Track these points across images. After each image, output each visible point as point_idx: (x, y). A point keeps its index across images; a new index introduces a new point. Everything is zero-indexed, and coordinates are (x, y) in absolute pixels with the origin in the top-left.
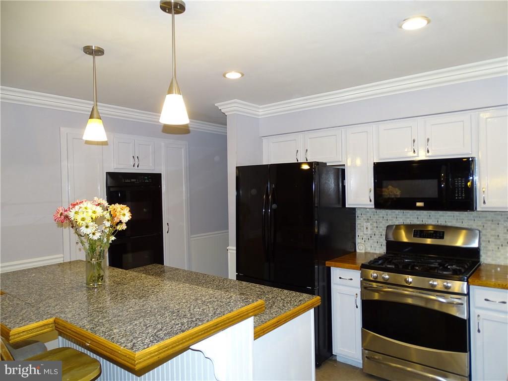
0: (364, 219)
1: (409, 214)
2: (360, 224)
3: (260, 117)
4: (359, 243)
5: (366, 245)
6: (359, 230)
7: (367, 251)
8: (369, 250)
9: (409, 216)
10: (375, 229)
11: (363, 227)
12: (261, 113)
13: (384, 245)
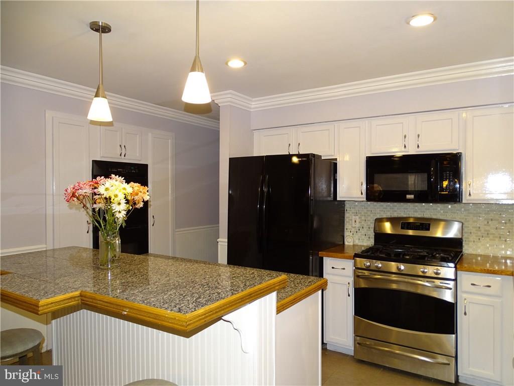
0: (353, 213)
1: (396, 208)
2: (349, 217)
3: (252, 110)
4: (347, 236)
5: (355, 238)
6: (347, 224)
7: (355, 244)
8: (357, 242)
9: (396, 210)
10: (363, 222)
11: (352, 220)
12: (253, 106)
13: (372, 238)
